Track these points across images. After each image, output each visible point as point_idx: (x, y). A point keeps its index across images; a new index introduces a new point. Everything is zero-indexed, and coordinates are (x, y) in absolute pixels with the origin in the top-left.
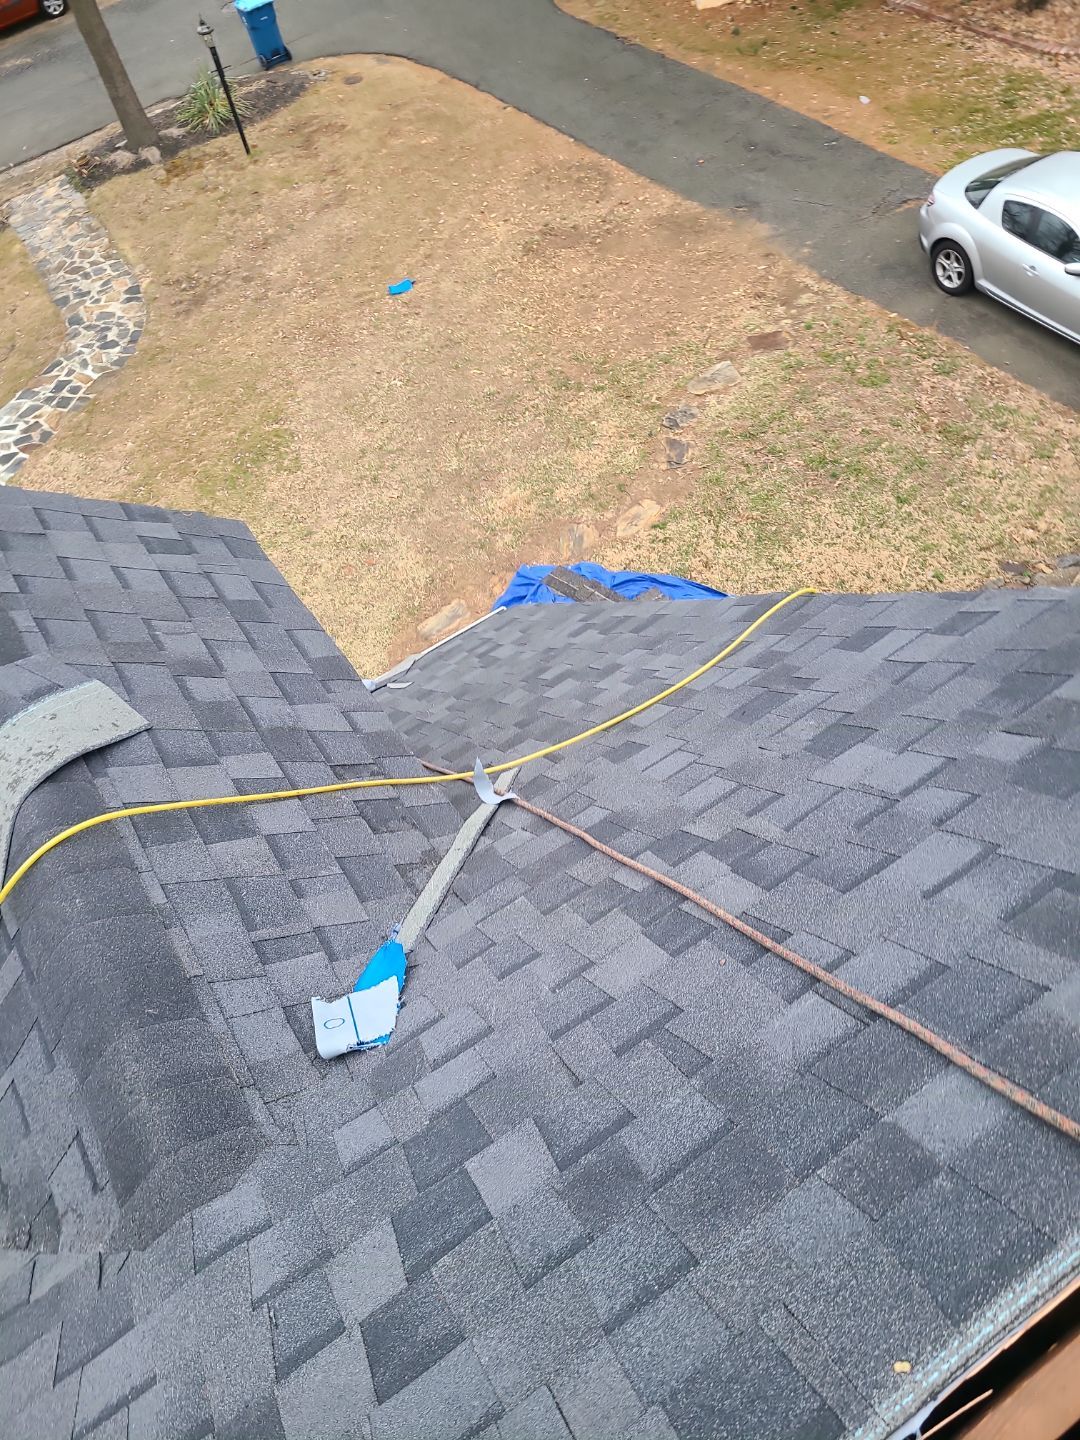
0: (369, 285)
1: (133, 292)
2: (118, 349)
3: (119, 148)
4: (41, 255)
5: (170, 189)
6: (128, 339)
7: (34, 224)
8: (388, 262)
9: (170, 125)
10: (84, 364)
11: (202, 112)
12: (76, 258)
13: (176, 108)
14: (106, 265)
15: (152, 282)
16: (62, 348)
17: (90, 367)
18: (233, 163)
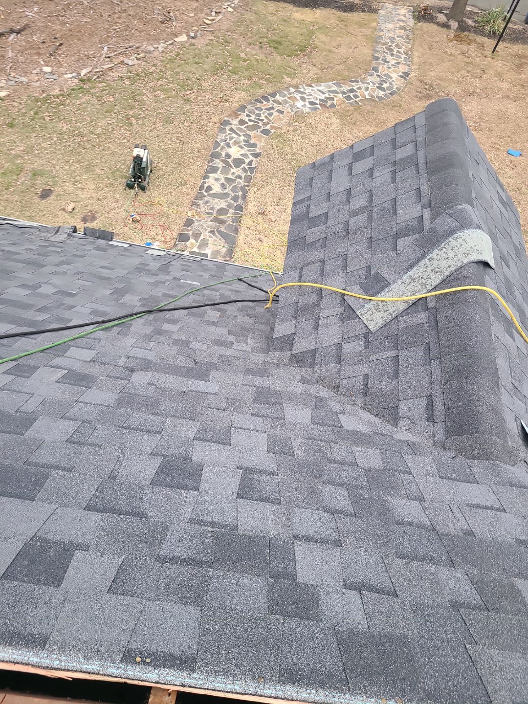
0: (502, 142)
1: (406, 75)
2: (383, 93)
3: (443, 13)
4: (381, 34)
5: (451, 44)
6: (390, 92)
7: (388, 19)
8: (517, 138)
9: (470, 18)
10: (367, 89)
11: (488, 22)
12: (393, 45)
13: (478, 13)
14: (403, 56)
15: (416, 76)
16: (363, 76)
17: (368, 92)
18: (483, 52)
